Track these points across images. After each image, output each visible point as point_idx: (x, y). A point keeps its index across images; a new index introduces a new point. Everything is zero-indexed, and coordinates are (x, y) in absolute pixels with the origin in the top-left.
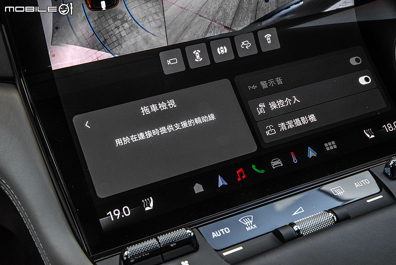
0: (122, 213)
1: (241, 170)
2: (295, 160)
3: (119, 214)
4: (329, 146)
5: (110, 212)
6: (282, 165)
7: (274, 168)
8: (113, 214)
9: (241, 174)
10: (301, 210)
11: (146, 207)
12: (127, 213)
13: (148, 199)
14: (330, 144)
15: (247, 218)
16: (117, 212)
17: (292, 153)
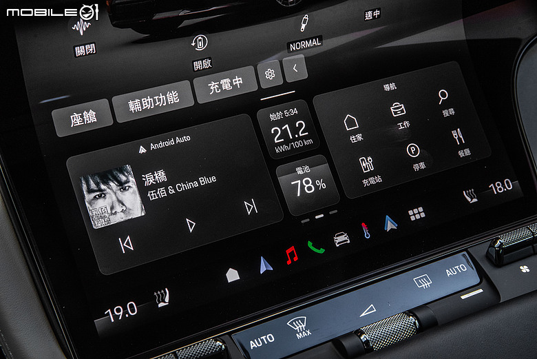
0: (126, 312)
1: (292, 249)
2: (367, 235)
3: (121, 313)
4: (414, 215)
5: (109, 310)
6: (349, 242)
7: (338, 246)
8: (113, 313)
9: (292, 255)
10: (372, 309)
11: (160, 302)
12: (133, 311)
13: (162, 291)
14: (416, 211)
15: (297, 320)
16: (118, 310)
17: (363, 224)
